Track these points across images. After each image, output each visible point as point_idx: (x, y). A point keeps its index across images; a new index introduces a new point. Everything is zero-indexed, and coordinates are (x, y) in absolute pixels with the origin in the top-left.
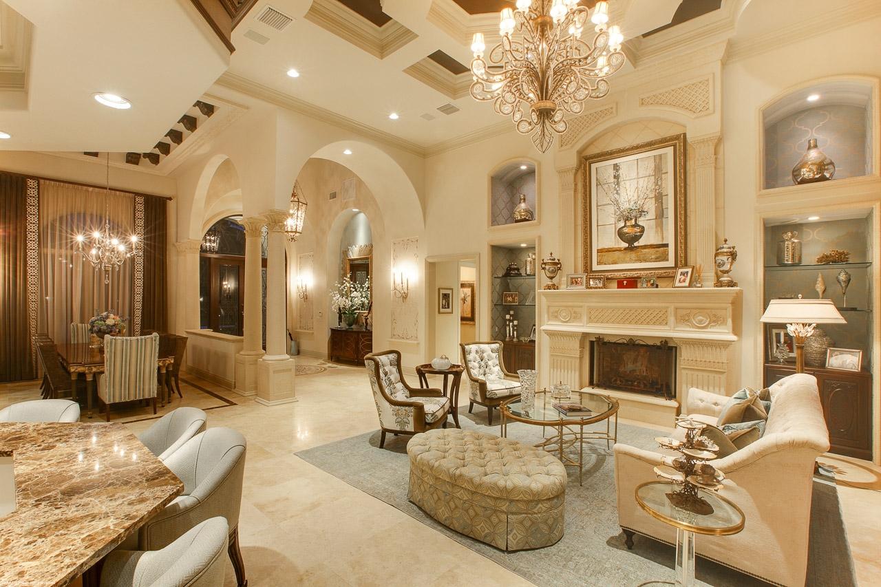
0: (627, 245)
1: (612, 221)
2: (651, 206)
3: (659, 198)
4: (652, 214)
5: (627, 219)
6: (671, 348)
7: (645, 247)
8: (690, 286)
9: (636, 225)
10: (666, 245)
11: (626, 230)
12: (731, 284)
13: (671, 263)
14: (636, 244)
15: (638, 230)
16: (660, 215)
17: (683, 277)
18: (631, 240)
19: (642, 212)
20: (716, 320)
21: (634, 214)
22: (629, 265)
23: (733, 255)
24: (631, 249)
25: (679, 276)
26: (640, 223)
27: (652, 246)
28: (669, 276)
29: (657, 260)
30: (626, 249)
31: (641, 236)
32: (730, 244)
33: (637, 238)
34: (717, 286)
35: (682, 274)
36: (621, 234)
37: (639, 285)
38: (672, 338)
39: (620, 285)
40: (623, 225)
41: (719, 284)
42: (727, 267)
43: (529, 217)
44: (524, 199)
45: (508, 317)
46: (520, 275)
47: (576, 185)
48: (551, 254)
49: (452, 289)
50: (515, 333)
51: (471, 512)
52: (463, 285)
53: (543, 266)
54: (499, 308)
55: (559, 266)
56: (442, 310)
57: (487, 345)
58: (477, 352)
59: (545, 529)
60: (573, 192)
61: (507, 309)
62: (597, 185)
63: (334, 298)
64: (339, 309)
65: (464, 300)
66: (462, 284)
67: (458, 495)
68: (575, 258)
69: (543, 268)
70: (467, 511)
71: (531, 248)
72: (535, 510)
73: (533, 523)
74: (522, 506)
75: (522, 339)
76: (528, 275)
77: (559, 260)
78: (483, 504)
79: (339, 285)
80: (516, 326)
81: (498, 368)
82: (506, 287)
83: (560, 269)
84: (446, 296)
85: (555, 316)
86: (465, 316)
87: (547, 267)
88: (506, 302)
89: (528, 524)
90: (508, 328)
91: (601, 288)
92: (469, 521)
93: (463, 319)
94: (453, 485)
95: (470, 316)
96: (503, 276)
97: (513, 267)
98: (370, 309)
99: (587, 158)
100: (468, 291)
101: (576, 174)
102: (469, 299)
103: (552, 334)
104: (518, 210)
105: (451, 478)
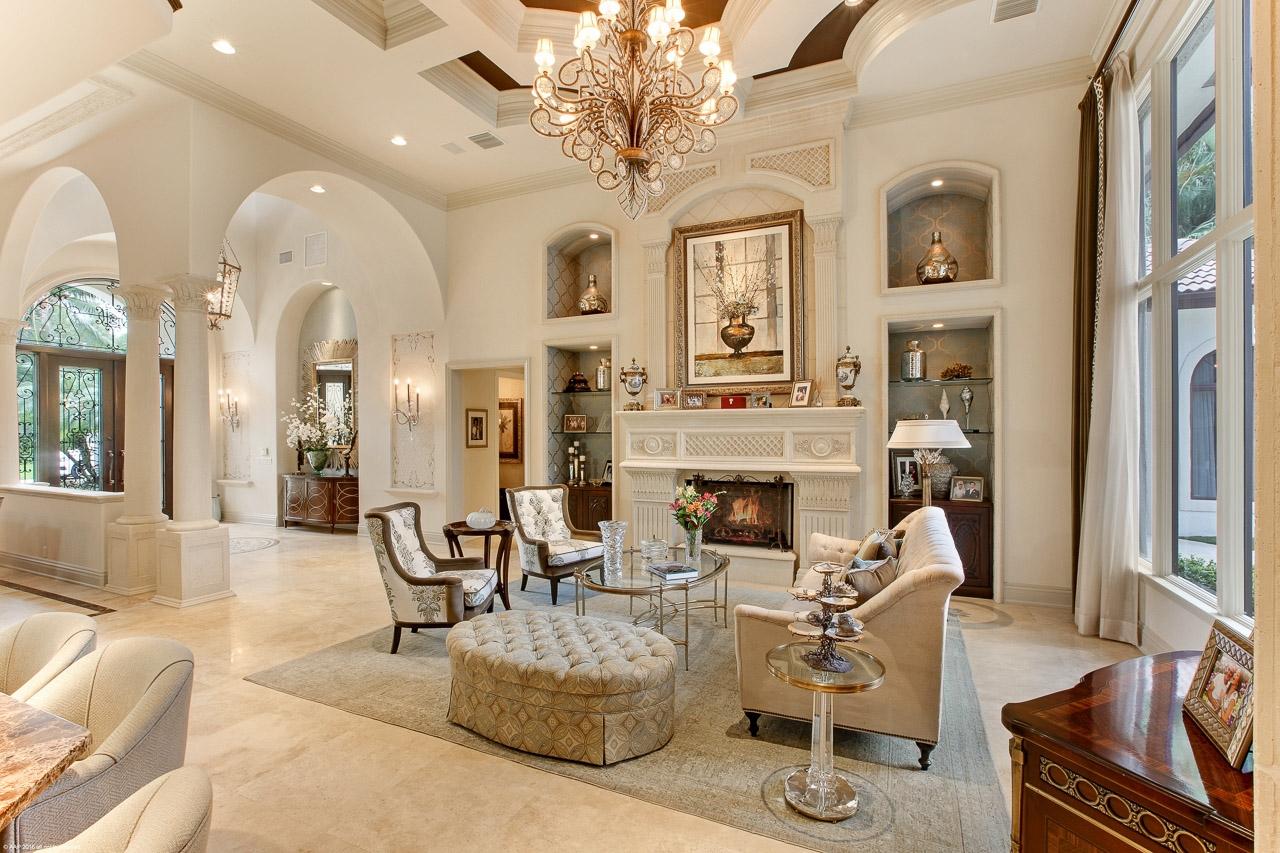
0: (732, 351)
1: (714, 318)
2: (761, 300)
3: (772, 290)
4: (763, 312)
5: (733, 316)
6: (786, 485)
7: (755, 354)
8: (810, 405)
9: (744, 325)
10: (780, 353)
11: (731, 331)
12: (855, 403)
13: (786, 376)
14: (744, 350)
15: (745, 331)
16: (773, 313)
17: (801, 394)
18: (737, 343)
19: (751, 308)
20: (838, 449)
21: (742, 309)
22: (734, 377)
23: (857, 367)
24: (737, 356)
25: (796, 393)
26: (749, 323)
27: (764, 354)
28: (782, 392)
29: (771, 371)
30: (731, 356)
31: (750, 339)
32: (853, 353)
33: (745, 342)
34: (839, 405)
35: (801, 389)
36: (725, 336)
37: (748, 404)
38: (787, 473)
39: (725, 405)
40: (728, 324)
41: (841, 403)
42: (849, 382)
43: (603, 307)
44: (595, 282)
45: (571, 450)
46: (588, 390)
47: (667, 266)
48: (634, 361)
49: (486, 411)
50: (582, 472)
51: (552, 722)
52: (502, 406)
53: (623, 377)
54: (560, 438)
55: (644, 377)
56: (471, 442)
57: (545, 491)
58: (531, 501)
59: (652, 727)
60: (663, 276)
61: (570, 439)
62: (695, 269)
63: (290, 426)
64: (299, 442)
65: (503, 427)
66: (500, 404)
67: (532, 700)
68: (667, 366)
69: (623, 381)
70: (546, 721)
71: (605, 351)
72: (640, 705)
73: (637, 722)
74: (622, 700)
75: (592, 481)
76: (600, 390)
77: (643, 369)
78: (570, 707)
79: (298, 405)
80: (583, 463)
81: (562, 523)
82: (570, 409)
83: (645, 381)
84: (477, 422)
85: (641, 448)
86: (505, 450)
87: (629, 379)
88: (568, 427)
89: (630, 724)
90: (571, 467)
91: (701, 408)
92: (549, 735)
93: (503, 455)
94: (524, 688)
95: (511, 450)
96: (565, 392)
97: (578, 378)
98: (354, 442)
99: (681, 231)
100: (508, 414)
101: (667, 251)
102: (510, 427)
103: (635, 473)
104: (586, 297)
105: (521, 678)
